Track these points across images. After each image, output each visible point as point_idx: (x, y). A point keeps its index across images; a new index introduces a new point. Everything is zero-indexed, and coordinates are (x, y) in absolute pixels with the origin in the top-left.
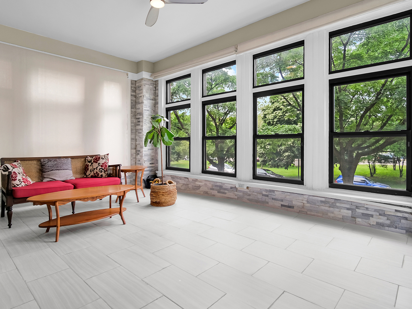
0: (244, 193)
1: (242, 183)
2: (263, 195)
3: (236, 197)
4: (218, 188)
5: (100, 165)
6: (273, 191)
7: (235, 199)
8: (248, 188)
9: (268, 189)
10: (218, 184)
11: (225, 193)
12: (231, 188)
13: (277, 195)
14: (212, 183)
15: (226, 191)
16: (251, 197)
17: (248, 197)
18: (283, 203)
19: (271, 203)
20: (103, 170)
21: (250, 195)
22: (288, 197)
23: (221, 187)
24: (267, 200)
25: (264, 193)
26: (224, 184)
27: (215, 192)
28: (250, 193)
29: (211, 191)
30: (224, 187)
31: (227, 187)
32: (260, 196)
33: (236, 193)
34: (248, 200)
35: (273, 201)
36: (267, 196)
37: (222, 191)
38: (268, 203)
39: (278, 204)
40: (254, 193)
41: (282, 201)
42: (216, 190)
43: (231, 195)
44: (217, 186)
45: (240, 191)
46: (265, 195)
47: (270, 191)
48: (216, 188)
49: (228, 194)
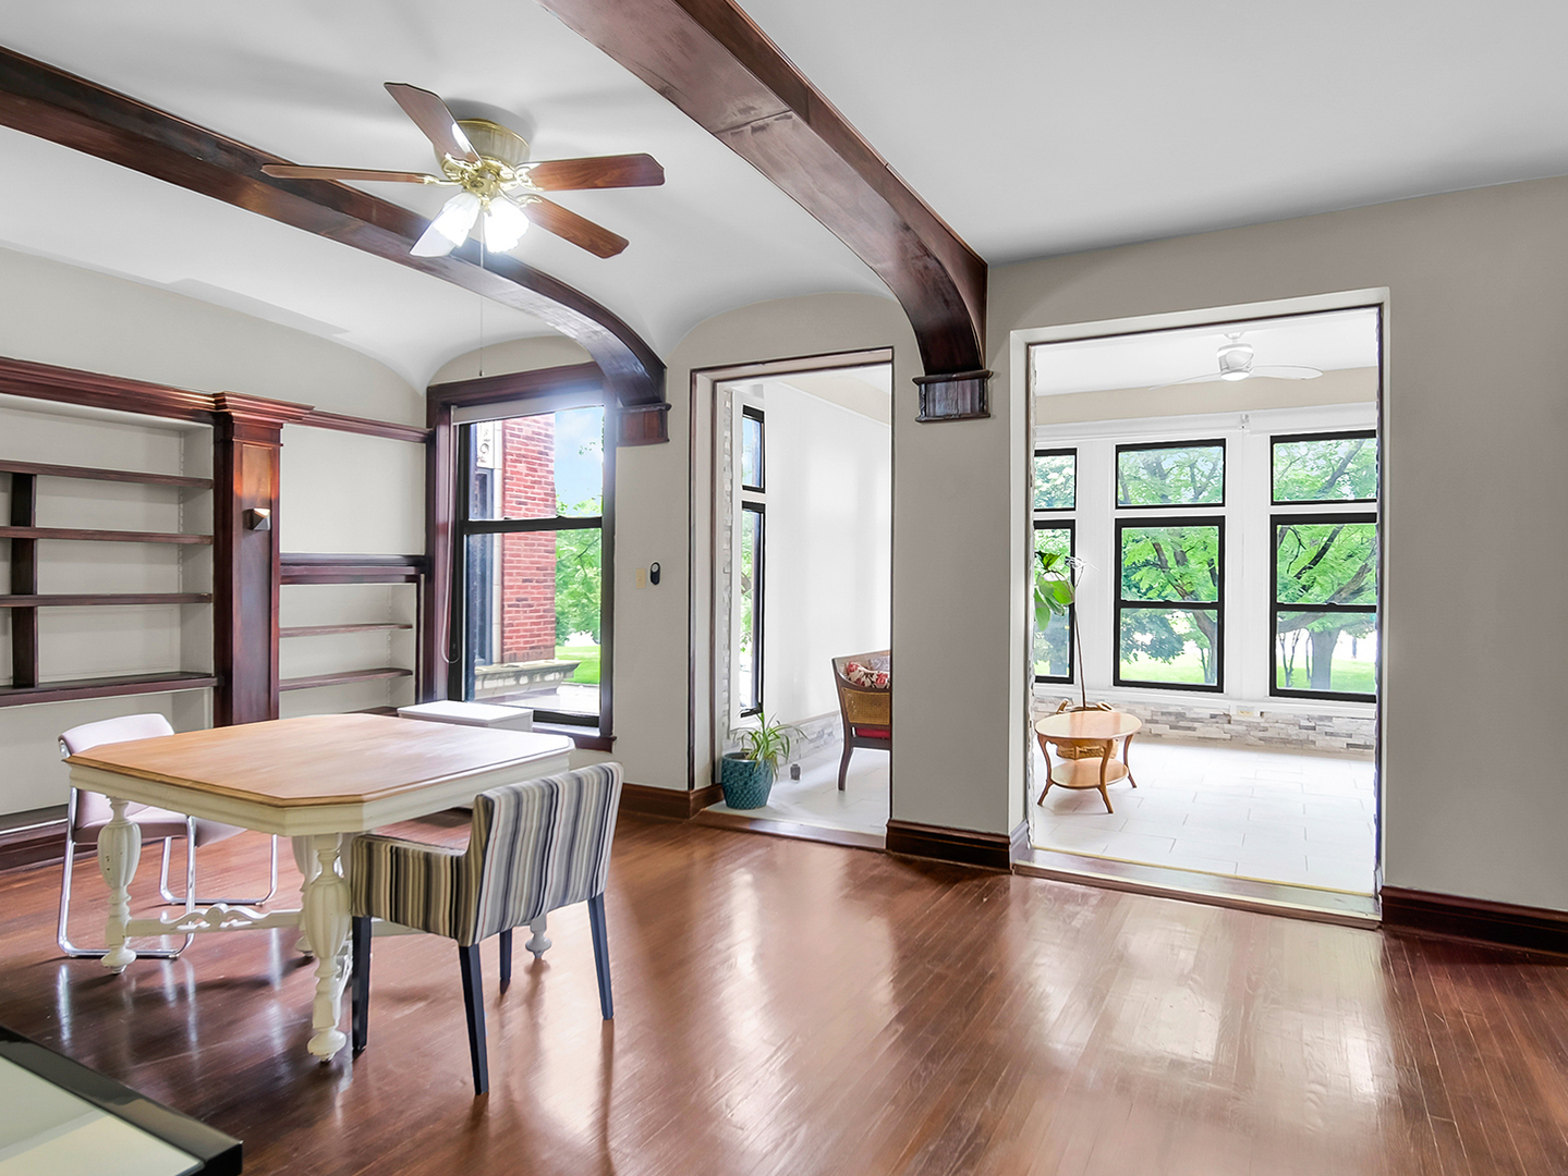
0: (1249, 725)
1: (1249, 705)
2: (1301, 727)
3: (1228, 736)
4: (1172, 718)
6: (1330, 718)
7: (1224, 740)
8: (1262, 713)
9: (1316, 714)
10: (1171, 709)
11: (1194, 729)
12: (1213, 716)
13: (1338, 725)
14: (1154, 709)
15: (1196, 725)
16: (1267, 734)
17: (1261, 734)
18: (1350, 741)
19: (1322, 741)
21: (1265, 730)
22: (1364, 728)
23: (1180, 716)
24: (1311, 738)
25: (1304, 723)
26: (1190, 709)
27: (1164, 729)
28: (1267, 725)
29: (1149, 725)
30: (1190, 715)
31: (1200, 716)
32: (1293, 732)
33: (1227, 726)
34: (1260, 740)
35: (1328, 738)
36: (1313, 729)
37: (1182, 724)
38: (1313, 742)
39: (1341, 743)
40: (1277, 725)
41: (1350, 736)
42: (1166, 724)
43: (1213, 731)
44: (1170, 714)
45: (1240, 723)
46: (1307, 728)
47: (1321, 718)
48: (1164, 718)
49: (1202, 730)
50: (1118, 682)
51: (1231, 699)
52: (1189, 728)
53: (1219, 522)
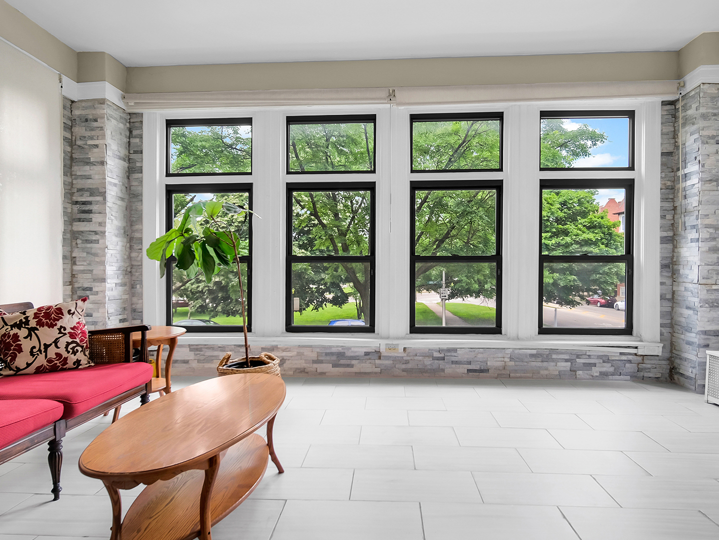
0: (396, 360)
1: (395, 342)
2: (435, 358)
3: (378, 370)
4: (334, 358)
5: (65, 334)
6: (455, 350)
7: (376, 373)
8: (405, 349)
9: (445, 347)
10: (334, 350)
11: (352, 366)
12: (367, 354)
13: (461, 355)
14: (318, 350)
15: (354, 362)
16: (409, 366)
17: (404, 366)
18: (470, 367)
19: (449, 369)
20: (78, 345)
21: (407, 362)
22: (480, 356)
23: (341, 355)
24: (442, 367)
25: (436, 355)
26: (349, 348)
27: (327, 368)
28: (408, 358)
29: (315, 366)
30: (348, 354)
31: (357, 354)
32: (428, 362)
33: (378, 362)
34: (403, 371)
35: (454, 366)
36: (443, 359)
37: (342, 362)
38: (443, 370)
39: (463, 369)
40: (416, 358)
41: (470, 363)
42: (329, 363)
43: (367, 367)
44: (332, 354)
45: (388, 358)
46: (438, 359)
47: (449, 350)
48: (328, 358)
49: (358, 367)
50: (290, 328)
51: (382, 338)
52: (349, 366)
53: (371, 187)
